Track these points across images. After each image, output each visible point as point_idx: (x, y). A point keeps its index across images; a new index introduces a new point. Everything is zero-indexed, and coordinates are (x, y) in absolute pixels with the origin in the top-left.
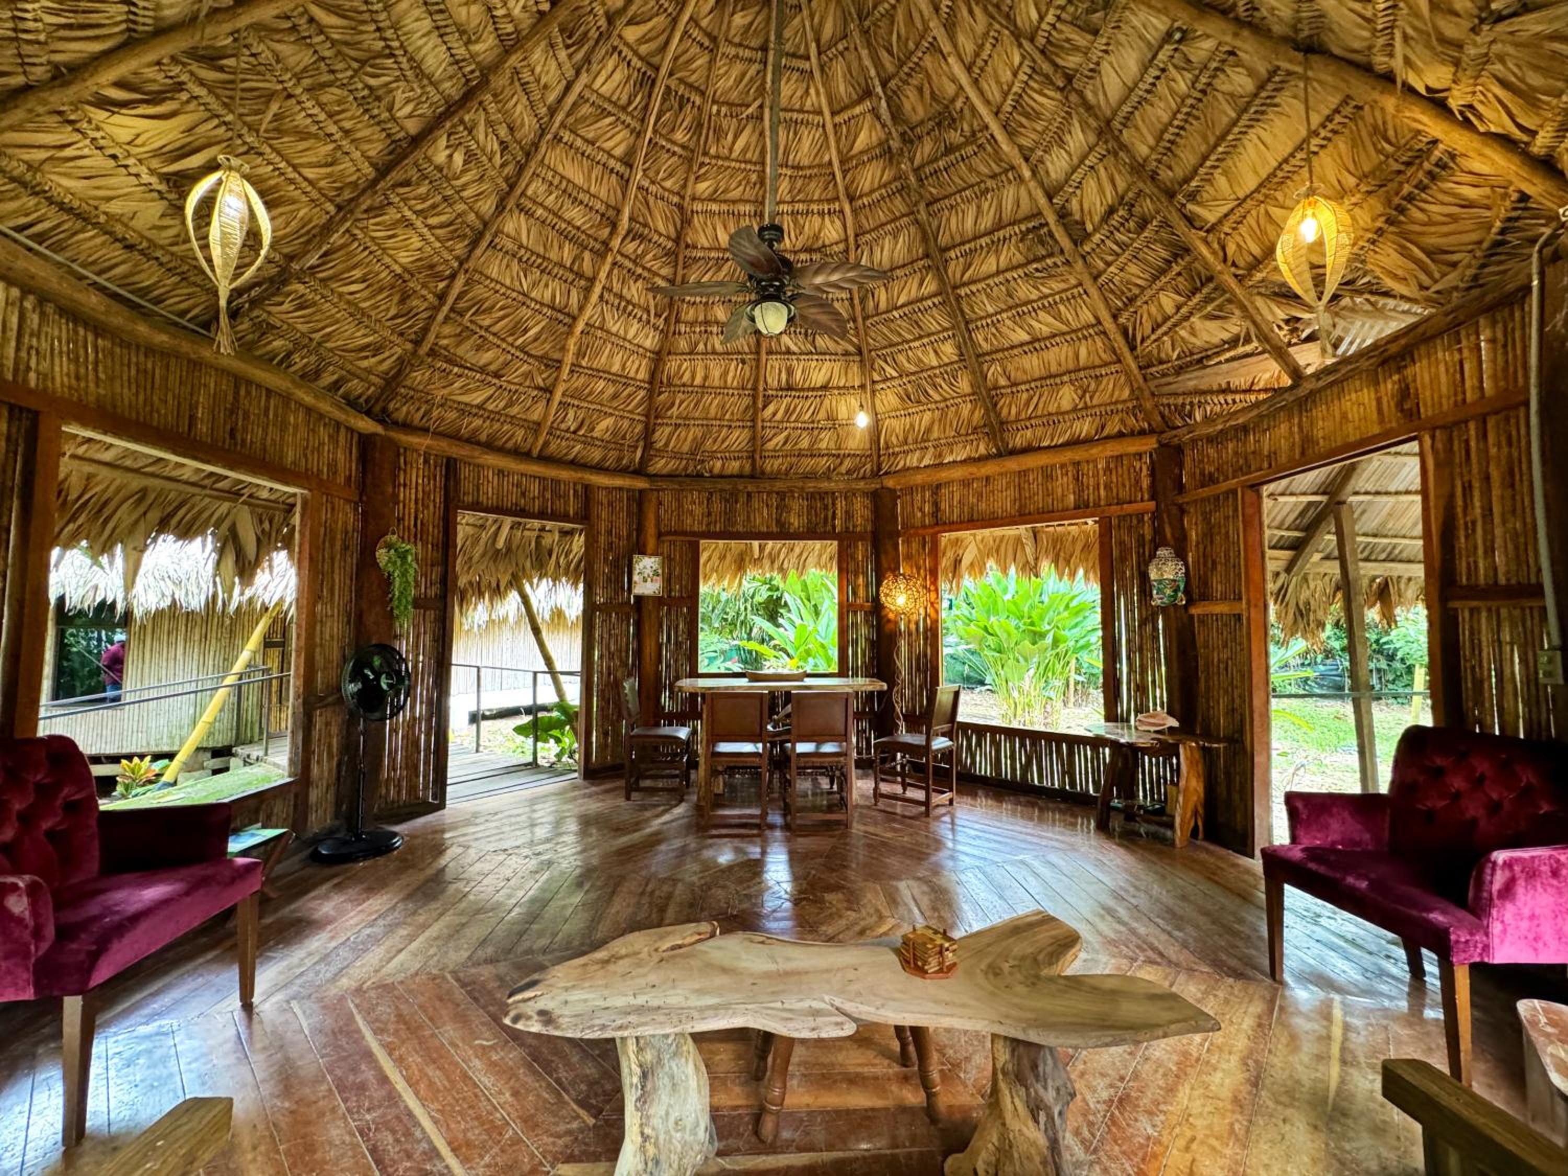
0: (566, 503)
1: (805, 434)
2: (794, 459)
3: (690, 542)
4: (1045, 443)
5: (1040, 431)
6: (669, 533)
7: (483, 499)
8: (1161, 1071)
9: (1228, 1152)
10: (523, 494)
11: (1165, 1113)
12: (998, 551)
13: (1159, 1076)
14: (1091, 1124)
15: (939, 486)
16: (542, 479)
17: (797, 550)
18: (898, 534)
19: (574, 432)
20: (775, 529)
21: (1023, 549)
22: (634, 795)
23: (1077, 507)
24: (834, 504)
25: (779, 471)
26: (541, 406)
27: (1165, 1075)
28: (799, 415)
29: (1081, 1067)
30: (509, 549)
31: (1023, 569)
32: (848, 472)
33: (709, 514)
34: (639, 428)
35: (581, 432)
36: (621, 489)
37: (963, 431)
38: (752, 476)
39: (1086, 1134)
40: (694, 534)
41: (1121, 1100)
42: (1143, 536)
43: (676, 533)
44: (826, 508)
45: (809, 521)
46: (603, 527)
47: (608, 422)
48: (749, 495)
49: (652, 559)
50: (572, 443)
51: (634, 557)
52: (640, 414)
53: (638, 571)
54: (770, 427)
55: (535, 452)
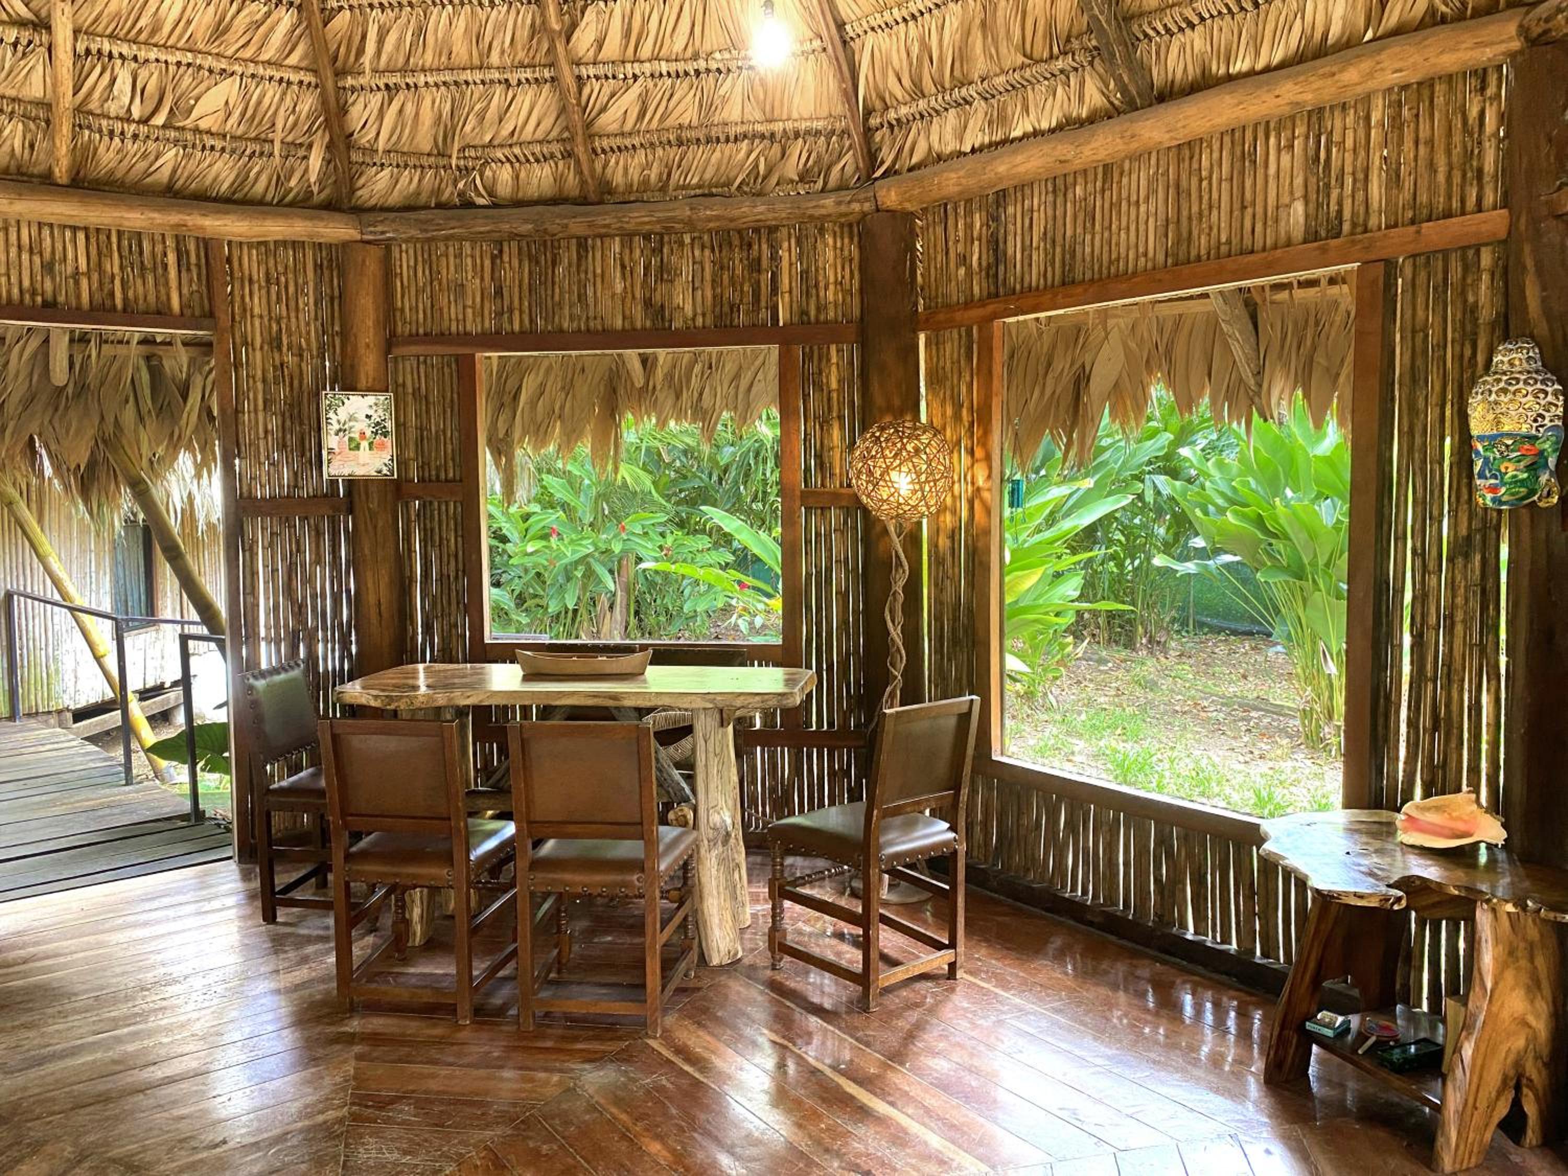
0: (162, 281)
1: (682, 87)
2: (674, 153)
3: (457, 357)
4: (1240, 65)
5: (1224, 29)
6: (414, 338)
10: (48, 268)
12: (1168, 352)
15: (1001, 197)
16: (91, 232)
17: (730, 368)
18: (914, 324)
19: (145, 121)
20: (640, 319)
21: (1227, 347)
22: (282, 914)
23: (1311, 236)
24: (774, 258)
25: (645, 182)
26: (37, 61)
28: (659, 43)
30: (82, 389)
31: (1230, 396)
32: (804, 177)
33: (499, 292)
34: (308, 103)
35: (160, 120)
36: (296, 245)
37: (1040, 50)
38: (582, 201)
40: (465, 338)
42: (1475, 307)
43: (428, 338)
44: (755, 266)
45: (717, 299)
46: (256, 331)
47: (228, 90)
48: (582, 244)
49: (371, 399)
50: (151, 146)
51: (328, 396)
52: (297, 68)
53: (336, 427)
54: (597, 78)
55: (61, 172)
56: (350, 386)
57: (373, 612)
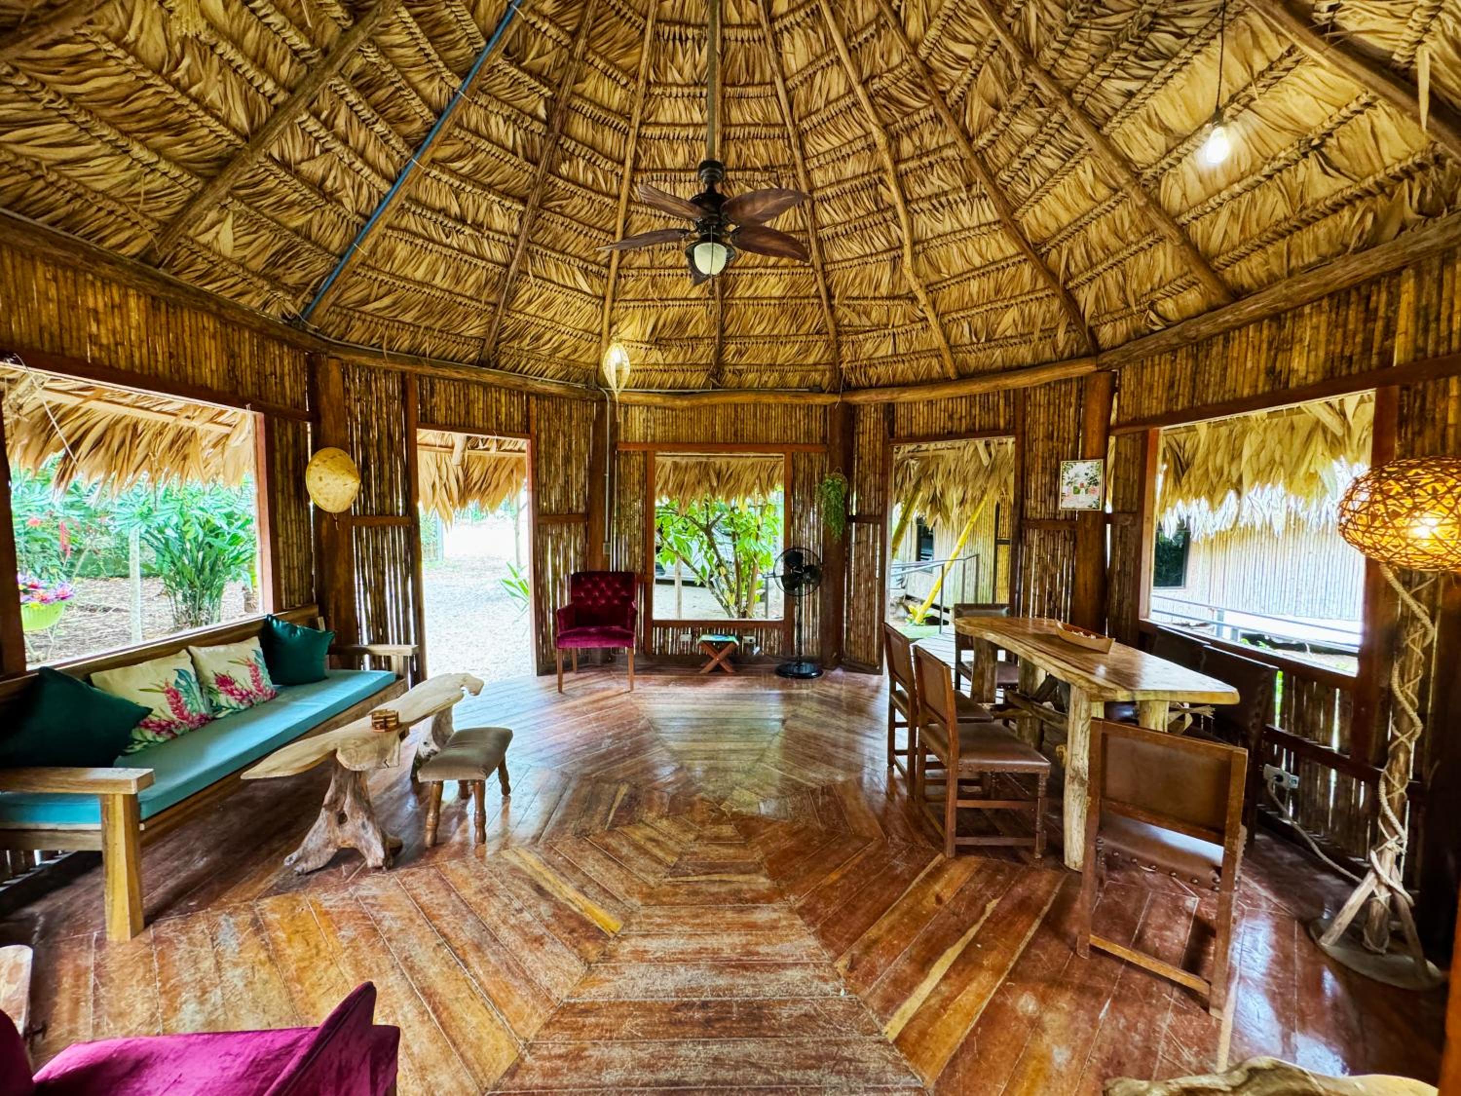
0: (996, 414)
3: (1144, 433)
7: (915, 429)
8: (376, 970)
9: (293, 967)
10: (951, 417)
11: (346, 949)
13: (373, 965)
14: (373, 906)
16: (971, 397)
19: (979, 342)
27: (371, 970)
29: (418, 922)
34: (1054, 304)
35: (983, 339)
39: (369, 901)
40: (1149, 422)
41: (375, 930)
46: (1041, 432)
49: (1089, 463)
50: (989, 351)
51: (1063, 464)
52: (1043, 290)
53: (1067, 480)
54: (1196, 218)
55: (951, 373)
56: (1075, 458)
57: (1082, 588)
